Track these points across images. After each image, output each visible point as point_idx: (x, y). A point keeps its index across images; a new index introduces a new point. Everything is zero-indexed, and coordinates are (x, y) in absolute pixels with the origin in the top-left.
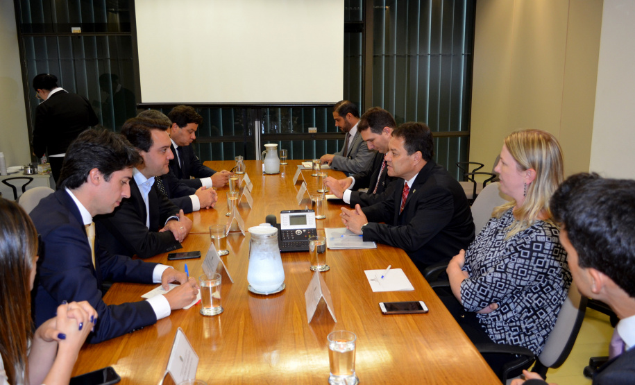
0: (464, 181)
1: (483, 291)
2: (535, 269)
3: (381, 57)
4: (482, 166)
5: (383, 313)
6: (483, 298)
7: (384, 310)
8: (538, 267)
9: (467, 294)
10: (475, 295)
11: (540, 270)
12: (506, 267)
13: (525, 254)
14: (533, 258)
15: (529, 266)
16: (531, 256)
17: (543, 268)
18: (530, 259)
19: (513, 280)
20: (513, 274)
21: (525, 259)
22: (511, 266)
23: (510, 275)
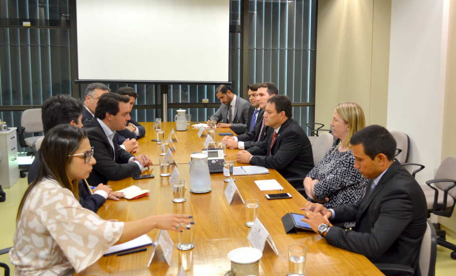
0: (312, 136)
1: (325, 185)
2: (351, 173)
3: (253, 50)
4: (323, 125)
5: (268, 199)
6: (325, 189)
7: (269, 197)
8: (352, 172)
9: (317, 188)
10: (321, 188)
11: (353, 174)
12: (337, 172)
13: (347, 165)
14: (351, 167)
15: (348, 171)
16: (349, 166)
17: (355, 173)
18: (349, 167)
19: (340, 178)
20: (340, 175)
21: (347, 167)
22: (339, 171)
23: (338, 176)
